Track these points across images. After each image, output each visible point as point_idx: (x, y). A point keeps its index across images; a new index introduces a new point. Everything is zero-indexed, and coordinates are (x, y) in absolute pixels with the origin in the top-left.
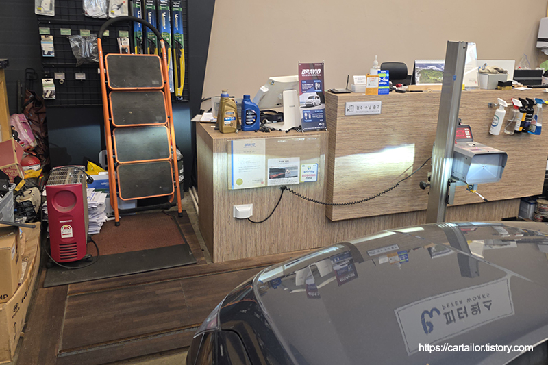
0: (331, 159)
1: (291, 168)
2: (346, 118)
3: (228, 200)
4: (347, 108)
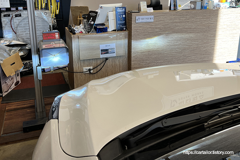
0: (130, 44)
1: (112, 49)
2: (136, 24)
3: (80, 65)
4: (136, 19)
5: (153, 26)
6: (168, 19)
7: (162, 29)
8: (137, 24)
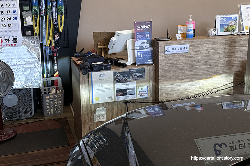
1: (131, 89)
3: (90, 111)
4: (165, 49)
5: (188, 58)
6: (209, 48)
7: (200, 63)
8: (166, 56)
